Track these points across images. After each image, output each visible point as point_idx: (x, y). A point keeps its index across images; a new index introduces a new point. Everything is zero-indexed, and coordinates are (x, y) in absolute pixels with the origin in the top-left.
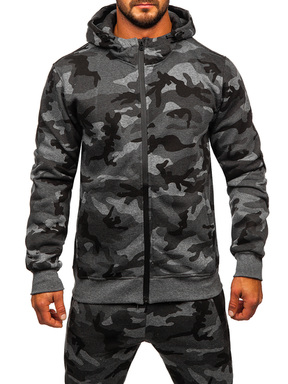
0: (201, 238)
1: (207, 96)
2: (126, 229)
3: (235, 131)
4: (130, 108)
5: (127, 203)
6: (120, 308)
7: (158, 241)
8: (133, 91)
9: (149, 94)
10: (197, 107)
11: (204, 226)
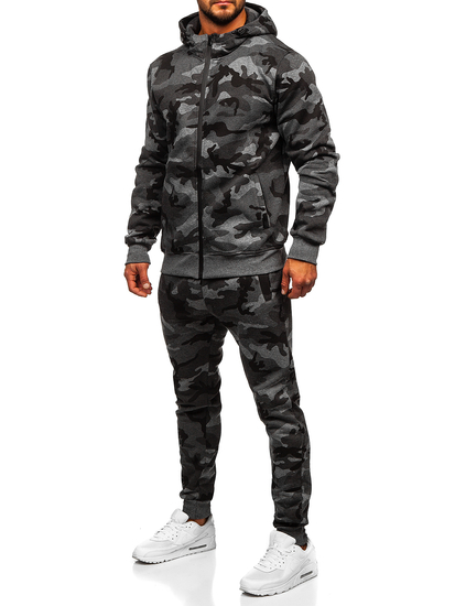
0: (248, 217)
3: (295, 121)
4: (189, 97)
6: (184, 281)
7: (206, 218)
8: (195, 82)
9: (209, 85)
10: (245, 97)
11: (251, 207)
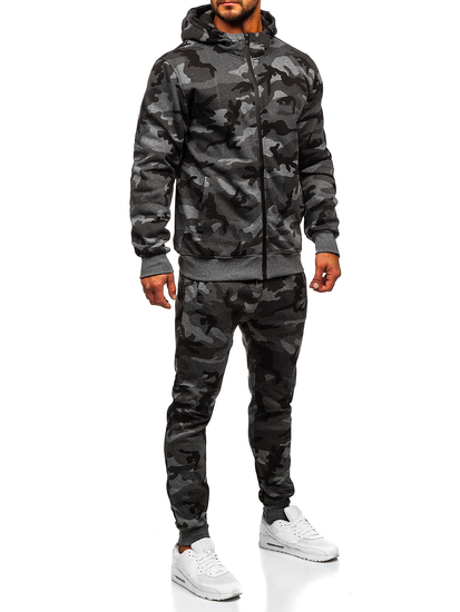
1: (305, 85)
2: (250, 208)
4: (248, 96)
8: (248, 81)
9: (260, 83)
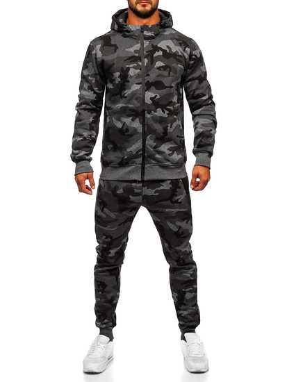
0: (175, 143)
1: (180, 58)
2: (132, 136)
3: (197, 81)
4: (135, 65)
5: (133, 120)
6: (128, 184)
7: (150, 142)
11: (178, 136)
